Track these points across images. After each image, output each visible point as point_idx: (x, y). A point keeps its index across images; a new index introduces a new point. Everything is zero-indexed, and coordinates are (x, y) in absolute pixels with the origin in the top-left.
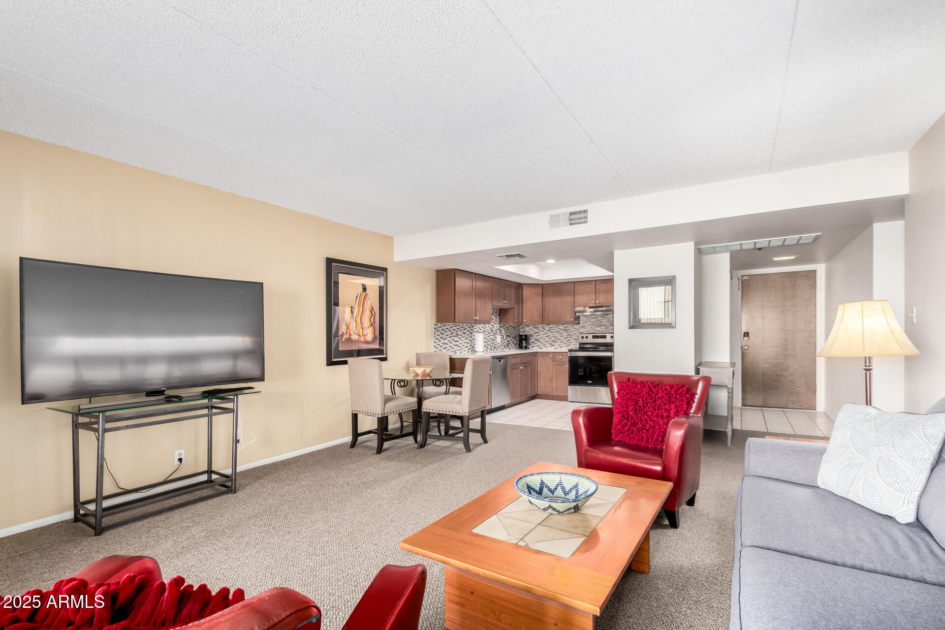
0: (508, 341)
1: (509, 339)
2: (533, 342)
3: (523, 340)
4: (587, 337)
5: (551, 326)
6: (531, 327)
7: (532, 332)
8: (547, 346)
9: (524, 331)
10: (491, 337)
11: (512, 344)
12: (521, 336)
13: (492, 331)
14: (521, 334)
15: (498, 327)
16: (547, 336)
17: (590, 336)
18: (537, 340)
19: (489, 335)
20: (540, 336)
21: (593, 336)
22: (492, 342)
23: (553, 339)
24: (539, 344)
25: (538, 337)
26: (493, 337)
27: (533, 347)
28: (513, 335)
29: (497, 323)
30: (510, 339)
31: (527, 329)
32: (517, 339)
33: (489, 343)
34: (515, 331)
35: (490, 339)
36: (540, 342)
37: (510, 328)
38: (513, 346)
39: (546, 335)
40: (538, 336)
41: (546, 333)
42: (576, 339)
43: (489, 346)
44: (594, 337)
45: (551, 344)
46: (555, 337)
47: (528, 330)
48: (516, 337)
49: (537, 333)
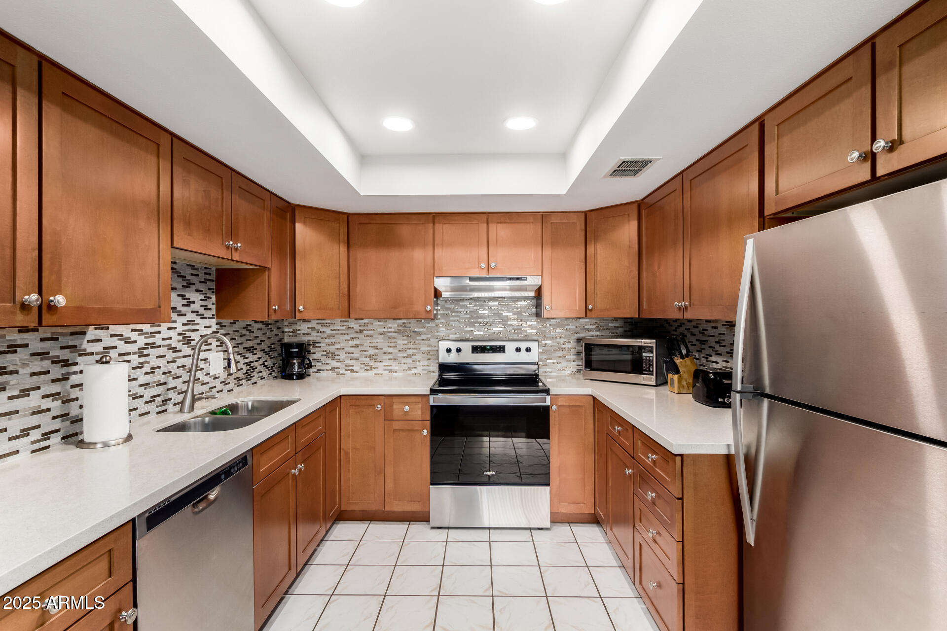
0: (247, 364)
1: (251, 358)
2: (319, 361)
3: (293, 358)
4: (459, 350)
5: (366, 321)
6: (313, 323)
7: (314, 336)
8: (356, 368)
9: (294, 331)
10: (180, 362)
11: (260, 368)
12: (287, 346)
13: (187, 341)
14: (286, 340)
15: (214, 327)
16: (357, 346)
17: (467, 347)
18: (332, 356)
19: (170, 355)
20: (338, 346)
21: (473, 347)
22: (185, 377)
23: (372, 352)
24: (334, 364)
25: (332, 348)
26: (188, 362)
27: (318, 371)
28: (265, 346)
29: (207, 314)
30: (255, 357)
31: (303, 327)
32: (274, 354)
33: (172, 383)
34: (269, 334)
35: (175, 371)
36: (338, 361)
37: (256, 326)
38: (265, 374)
39: (352, 343)
40: (333, 344)
41: (352, 339)
42: (428, 352)
43: (171, 394)
44: (475, 349)
45: (366, 365)
46: (376, 348)
47: (303, 332)
48: (273, 350)
49: (328, 337)
